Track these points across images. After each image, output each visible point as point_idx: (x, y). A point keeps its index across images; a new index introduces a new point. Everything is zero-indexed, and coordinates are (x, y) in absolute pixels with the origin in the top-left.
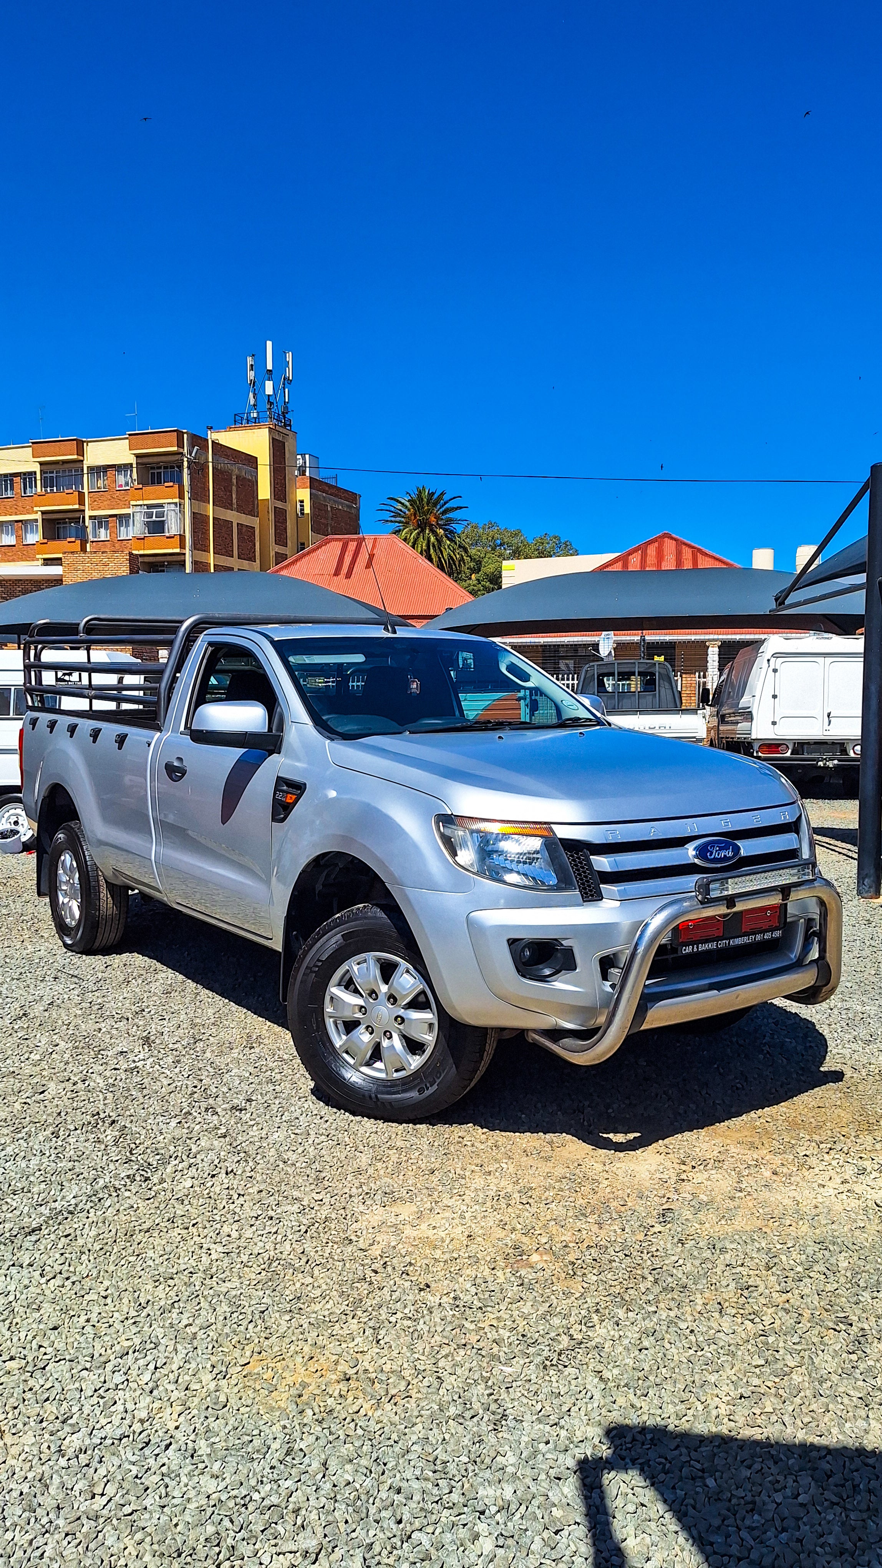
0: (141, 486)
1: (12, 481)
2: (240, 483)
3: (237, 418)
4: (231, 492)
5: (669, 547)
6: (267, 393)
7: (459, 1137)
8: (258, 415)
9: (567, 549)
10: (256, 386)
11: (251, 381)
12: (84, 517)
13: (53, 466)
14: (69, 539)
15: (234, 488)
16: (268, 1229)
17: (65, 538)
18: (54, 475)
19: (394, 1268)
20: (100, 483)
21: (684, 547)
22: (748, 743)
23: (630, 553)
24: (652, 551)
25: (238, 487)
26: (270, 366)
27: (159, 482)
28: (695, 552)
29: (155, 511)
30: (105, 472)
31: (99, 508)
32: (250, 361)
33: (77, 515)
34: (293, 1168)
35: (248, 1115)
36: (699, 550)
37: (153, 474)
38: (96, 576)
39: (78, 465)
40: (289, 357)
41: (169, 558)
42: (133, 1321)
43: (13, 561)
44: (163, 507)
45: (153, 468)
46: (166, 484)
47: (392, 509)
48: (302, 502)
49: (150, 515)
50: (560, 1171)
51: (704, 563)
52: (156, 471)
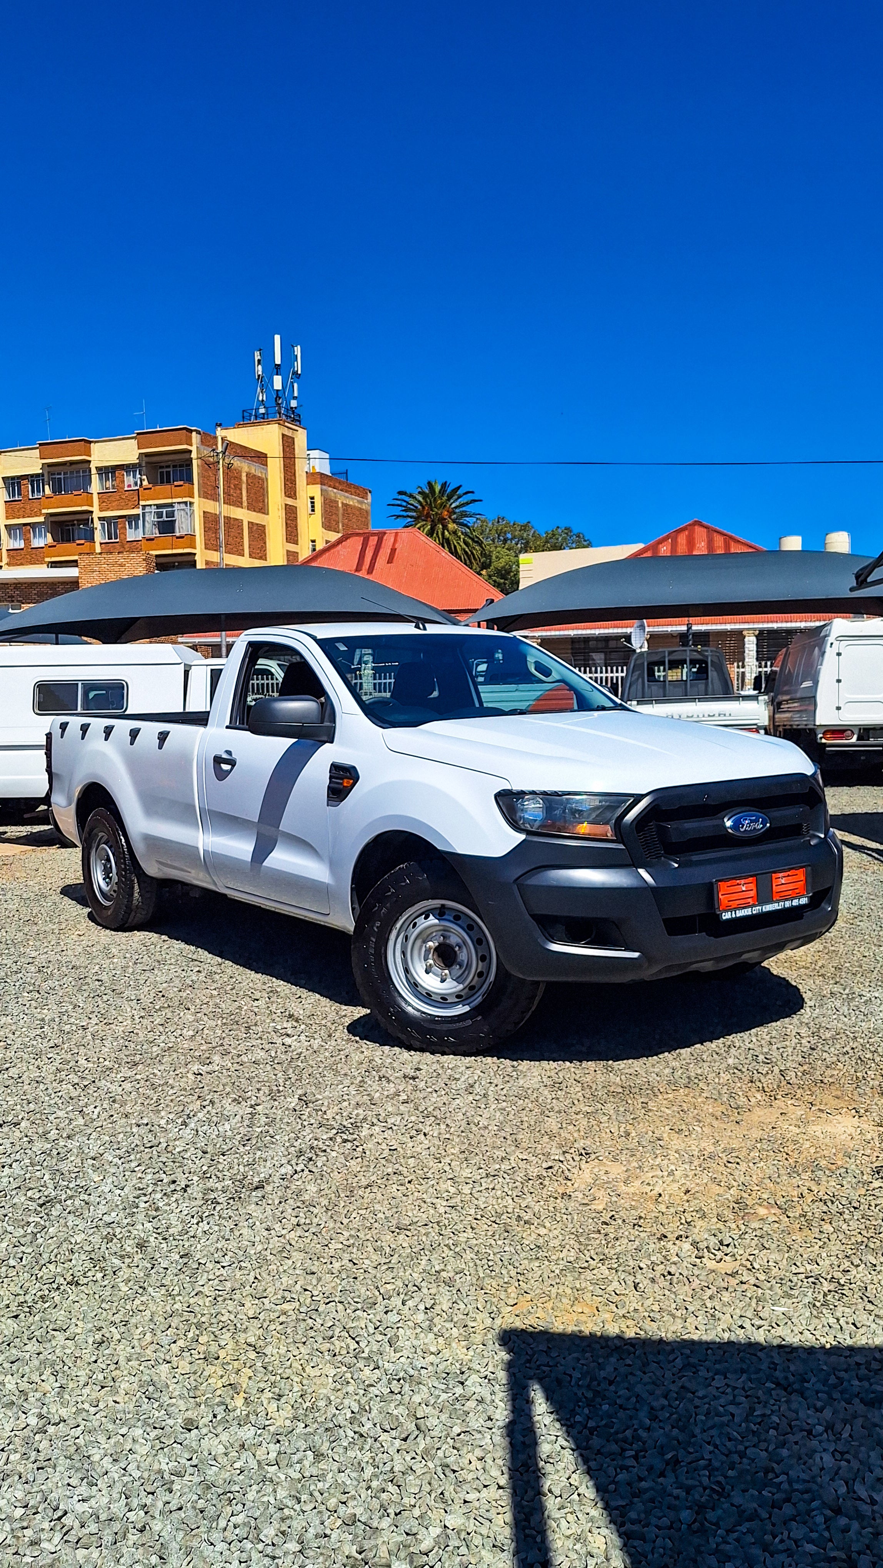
0: (150, 486)
1: (19, 483)
2: (250, 481)
3: (246, 414)
4: (241, 489)
5: (701, 533)
6: (275, 388)
7: (642, 1103)
8: (267, 411)
9: (582, 542)
10: (265, 383)
11: (259, 376)
12: (92, 519)
13: (61, 468)
14: (78, 542)
15: (244, 486)
16: (484, 1186)
17: (74, 541)
18: (62, 476)
19: (624, 1221)
20: (109, 484)
21: (715, 534)
22: (810, 729)
23: (660, 542)
24: (682, 539)
25: (248, 484)
26: (278, 361)
27: (168, 482)
28: (729, 539)
29: (164, 510)
30: (113, 473)
31: (107, 509)
32: (257, 356)
33: (85, 516)
34: (487, 1131)
35: (423, 1083)
36: (731, 537)
37: (162, 473)
38: (112, 577)
39: (85, 465)
40: (298, 350)
41: (180, 559)
42: (386, 1267)
43: (22, 564)
44: (173, 507)
45: (161, 467)
46: (176, 483)
47: (404, 504)
48: (312, 498)
49: (159, 515)
50: (756, 1134)
51: (735, 549)
52: (165, 470)
